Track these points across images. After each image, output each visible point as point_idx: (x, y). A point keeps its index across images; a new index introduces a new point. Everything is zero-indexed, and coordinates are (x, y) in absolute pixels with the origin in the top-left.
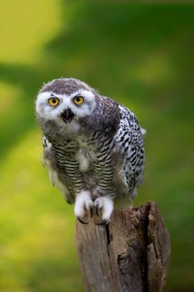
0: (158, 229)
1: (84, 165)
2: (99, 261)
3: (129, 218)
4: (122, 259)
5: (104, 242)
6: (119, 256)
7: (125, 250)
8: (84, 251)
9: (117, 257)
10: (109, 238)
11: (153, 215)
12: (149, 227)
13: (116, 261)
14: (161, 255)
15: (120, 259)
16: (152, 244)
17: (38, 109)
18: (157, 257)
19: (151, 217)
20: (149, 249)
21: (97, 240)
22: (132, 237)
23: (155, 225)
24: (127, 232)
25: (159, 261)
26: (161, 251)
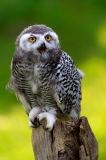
0: (87, 136)
1: (34, 89)
2: (46, 154)
3: (66, 126)
4: (61, 154)
5: (49, 142)
6: (59, 152)
7: (63, 148)
8: (37, 148)
9: (57, 152)
10: (53, 140)
11: (83, 125)
12: (80, 134)
13: (57, 155)
14: (90, 154)
15: (59, 154)
16: (83, 146)
17: (21, 45)
18: (87, 155)
19: (81, 127)
20: (80, 149)
21: (45, 141)
22: (68, 139)
23: (85, 132)
24: (64, 135)
25: (88, 158)
26: (90, 151)
